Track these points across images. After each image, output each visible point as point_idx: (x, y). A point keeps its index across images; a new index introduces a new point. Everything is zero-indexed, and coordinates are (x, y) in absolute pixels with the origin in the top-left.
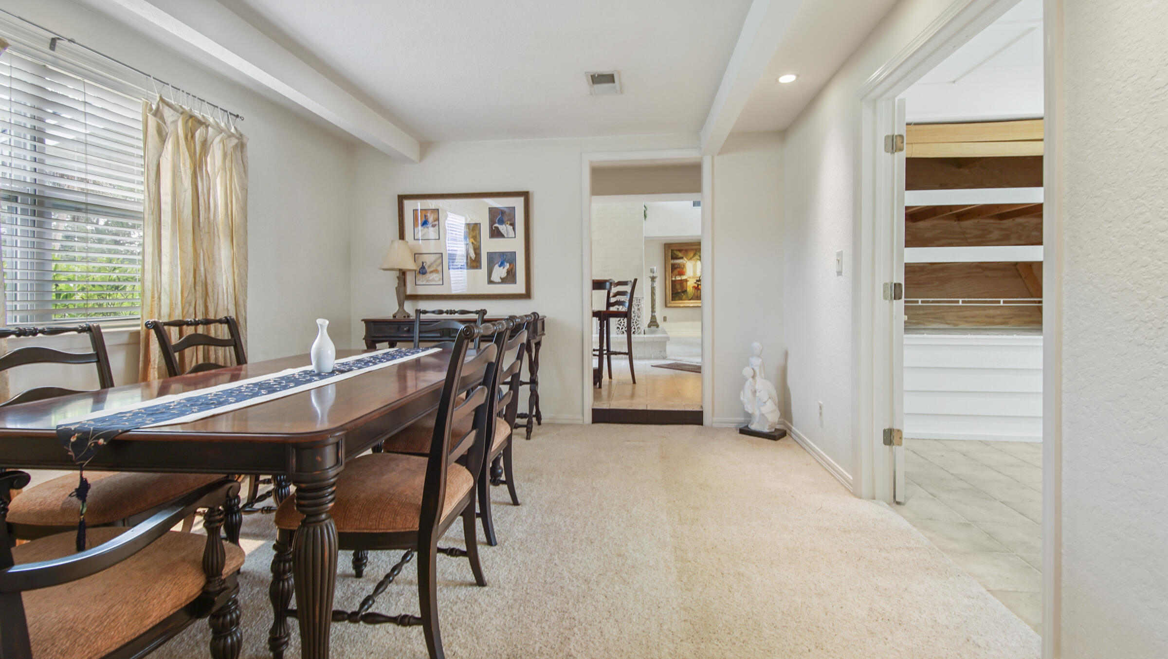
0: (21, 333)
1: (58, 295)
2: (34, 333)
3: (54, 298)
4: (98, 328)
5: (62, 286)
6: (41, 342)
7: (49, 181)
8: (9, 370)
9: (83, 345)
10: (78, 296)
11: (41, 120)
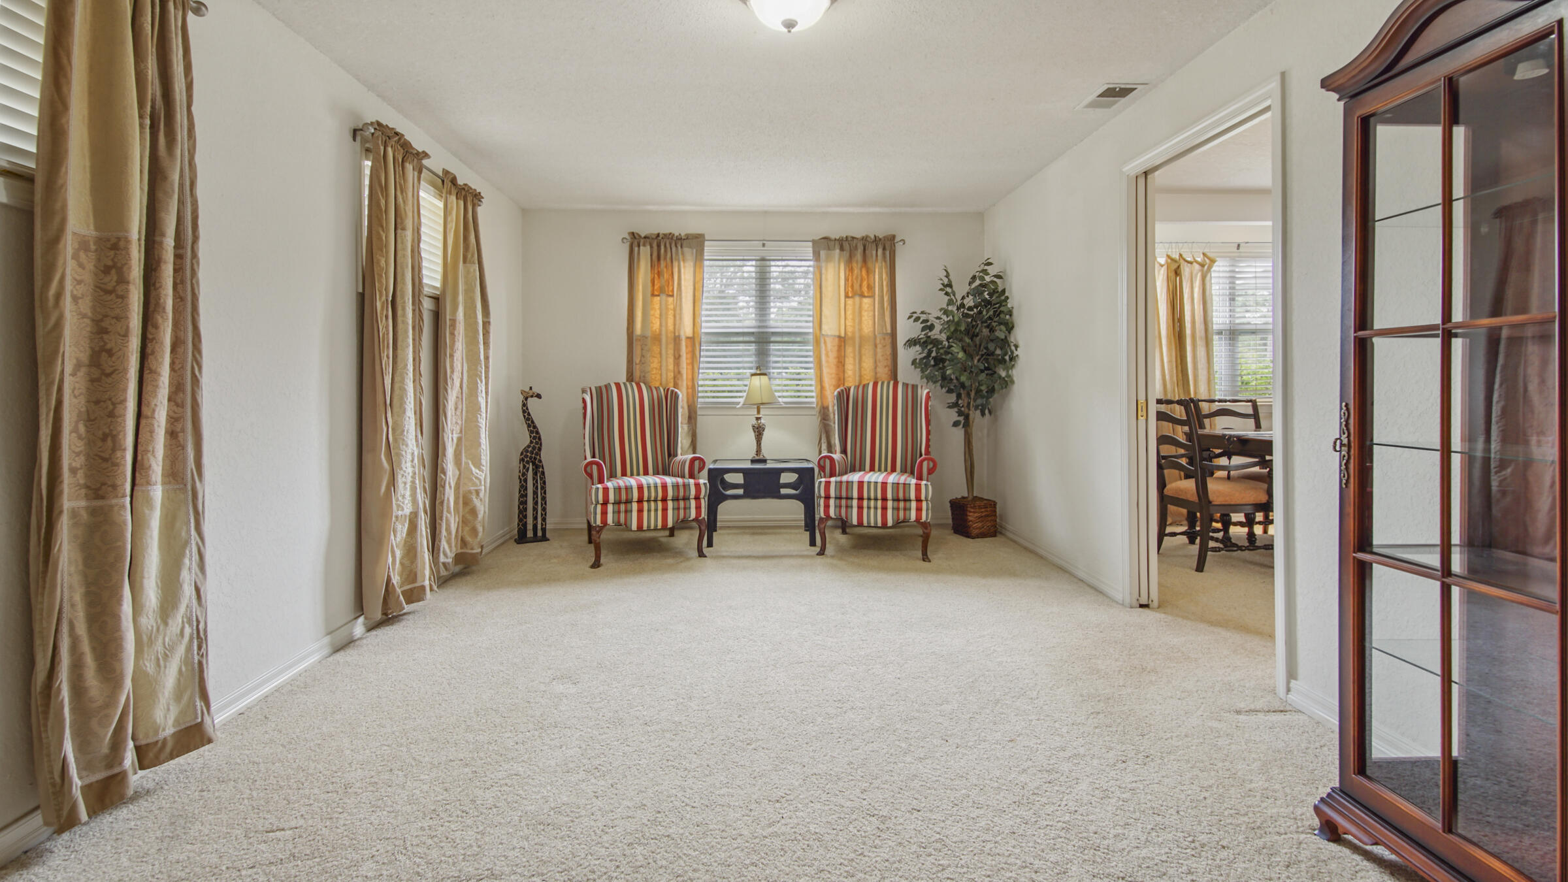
0: (1220, 401)
1: (1242, 383)
2: (1225, 401)
3: (1240, 384)
4: (1255, 401)
5: (1244, 377)
6: (1228, 405)
7: (1237, 321)
8: (1217, 418)
9: (1247, 409)
10: (1254, 383)
11: (1234, 283)
